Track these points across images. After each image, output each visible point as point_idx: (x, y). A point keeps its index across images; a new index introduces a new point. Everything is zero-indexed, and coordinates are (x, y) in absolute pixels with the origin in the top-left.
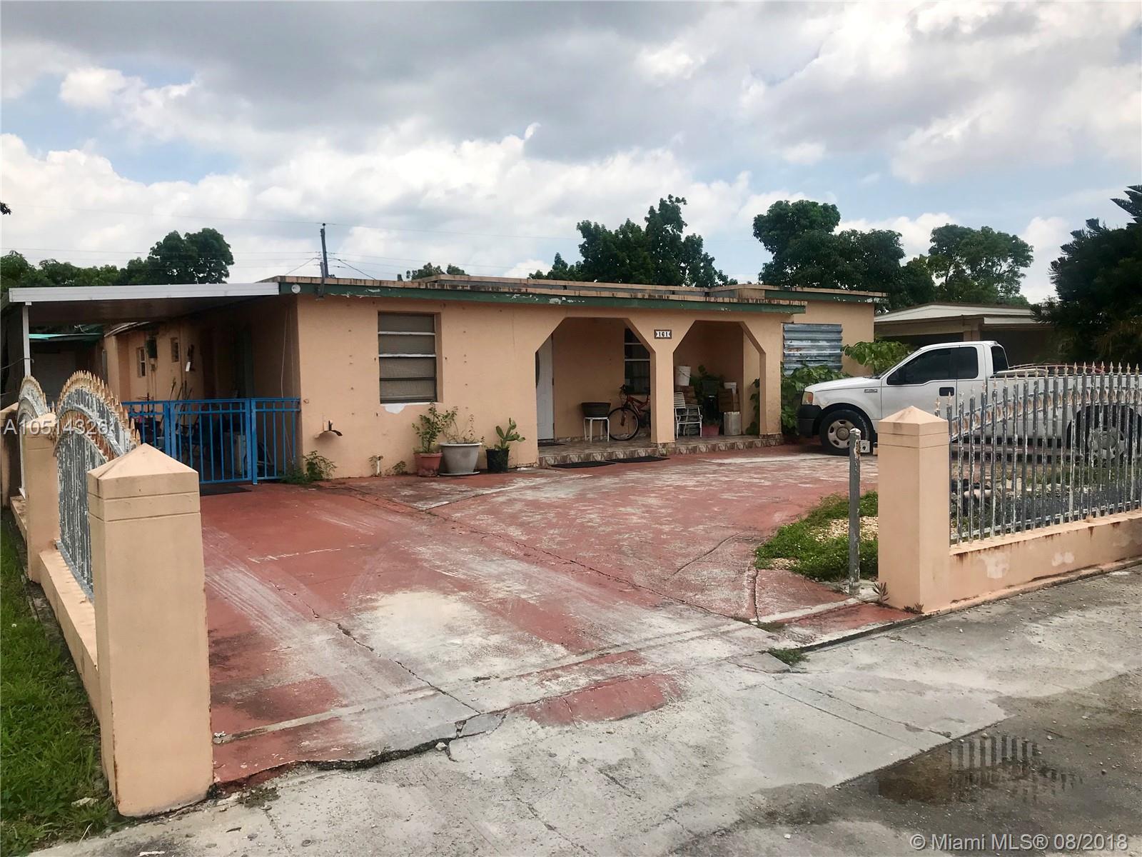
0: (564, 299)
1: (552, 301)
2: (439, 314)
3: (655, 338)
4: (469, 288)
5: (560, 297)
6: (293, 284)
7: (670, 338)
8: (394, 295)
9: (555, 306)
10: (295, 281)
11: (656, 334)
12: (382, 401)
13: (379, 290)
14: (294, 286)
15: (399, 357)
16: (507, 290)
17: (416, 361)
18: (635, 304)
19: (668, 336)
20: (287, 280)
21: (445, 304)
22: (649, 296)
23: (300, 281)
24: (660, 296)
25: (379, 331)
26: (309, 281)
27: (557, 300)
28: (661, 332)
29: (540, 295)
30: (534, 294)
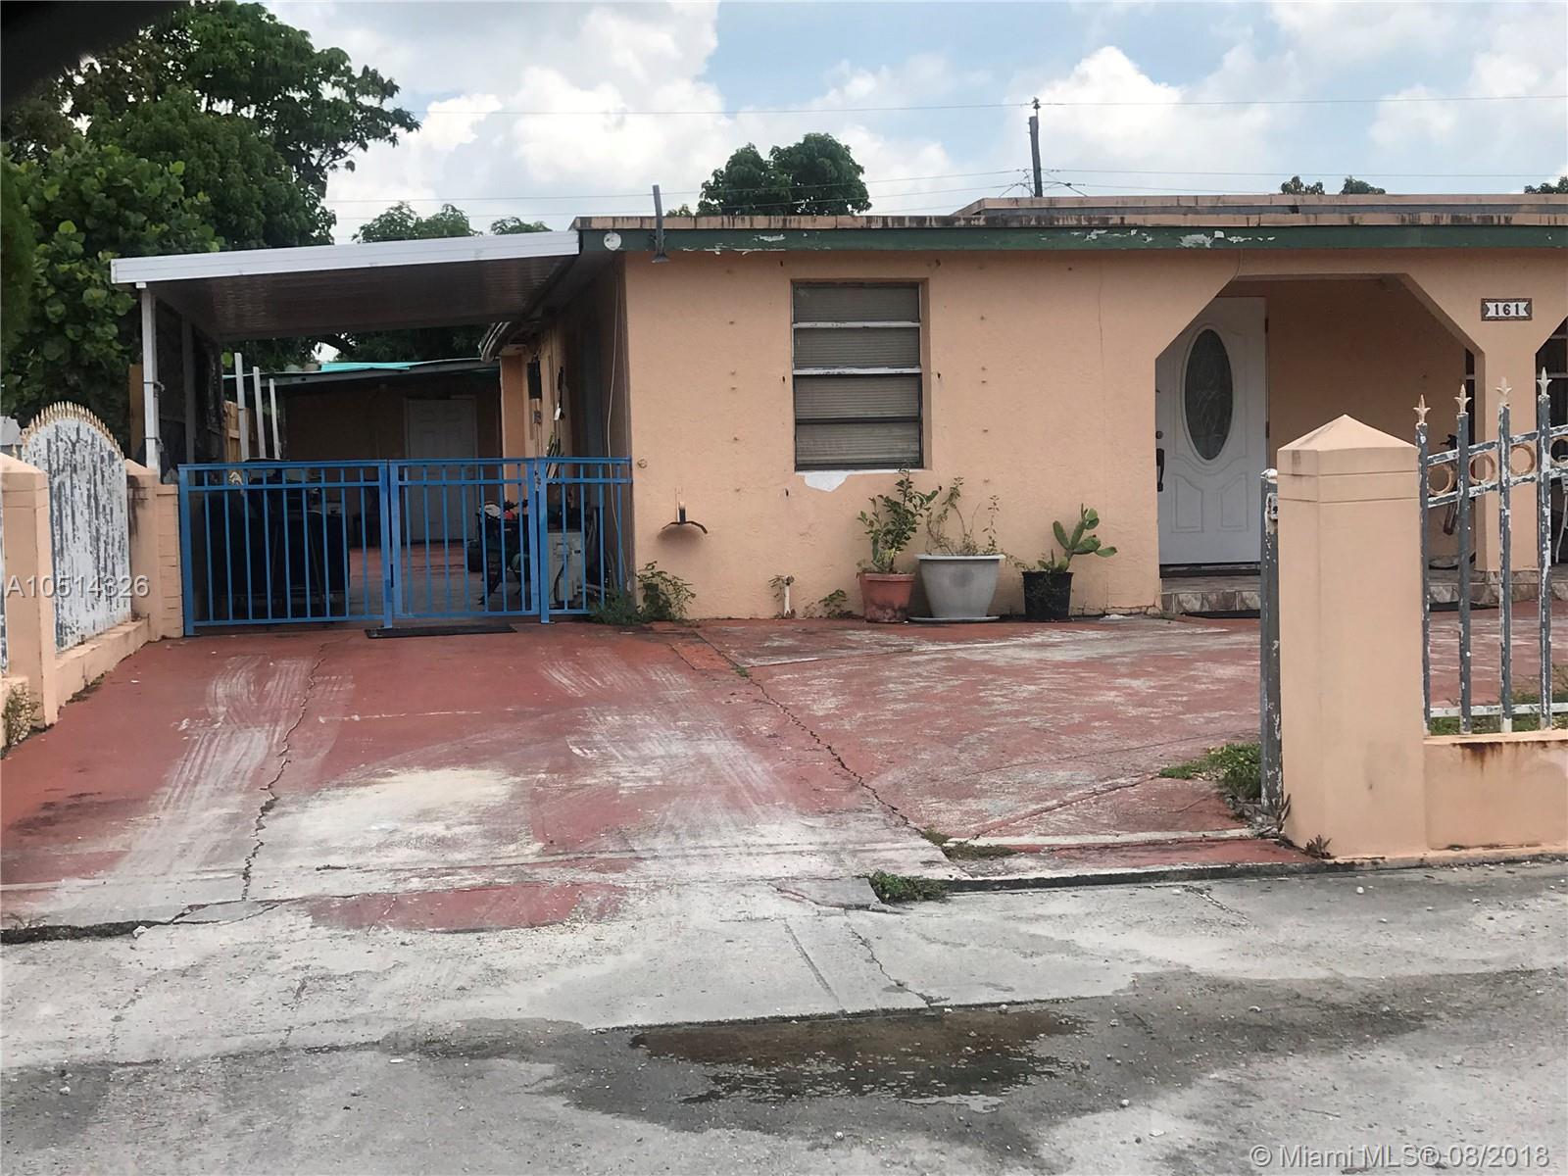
0: (1219, 234)
1: (1188, 241)
2: (925, 282)
3: (1484, 318)
4: (982, 223)
5: (1209, 231)
6: (605, 231)
7: (1529, 318)
8: (814, 245)
9: (1197, 252)
10: (609, 225)
11: (1484, 310)
12: (800, 467)
13: (782, 237)
14: (608, 236)
15: (840, 376)
16: (1074, 223)
17: (877, 384)
18: (1415, 240)
19: (1523, 313)
20: (595, 225)
21: (937, 259)
22: (1453, 218)
23: (618, 226)
24: (1484, 218)
25: (795, 322)
26: (637, 226)
27: (1200, 238)
28: (1501, 305)
29: (1155, 230)
30: (1140, 228)
